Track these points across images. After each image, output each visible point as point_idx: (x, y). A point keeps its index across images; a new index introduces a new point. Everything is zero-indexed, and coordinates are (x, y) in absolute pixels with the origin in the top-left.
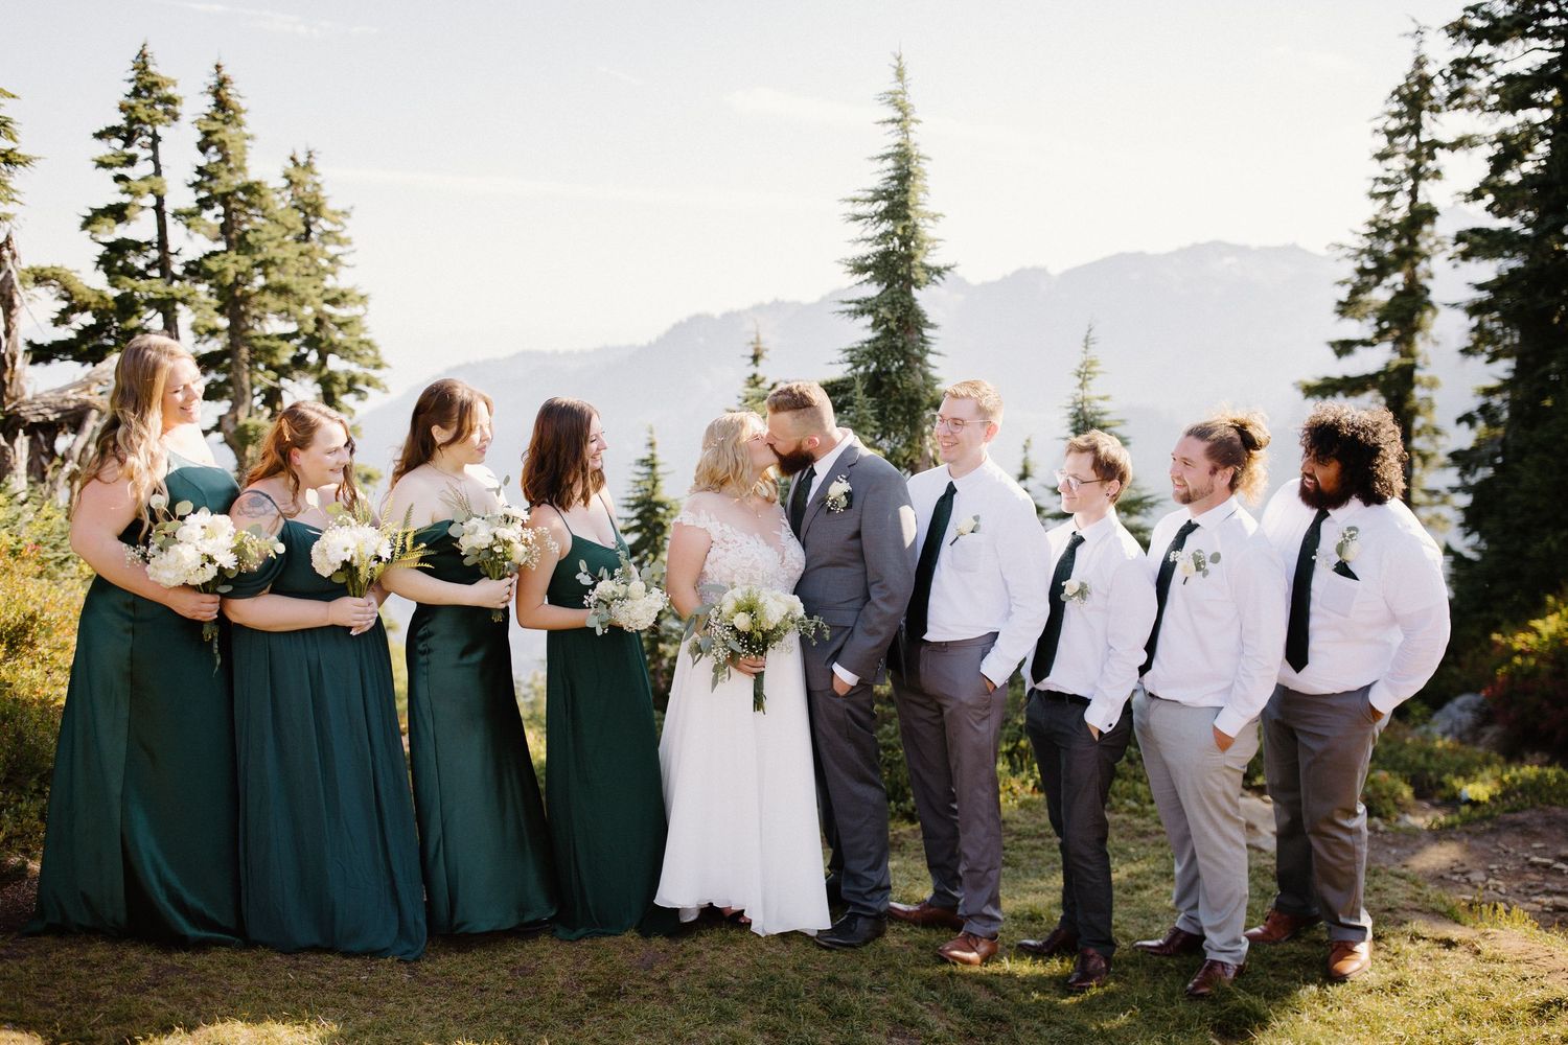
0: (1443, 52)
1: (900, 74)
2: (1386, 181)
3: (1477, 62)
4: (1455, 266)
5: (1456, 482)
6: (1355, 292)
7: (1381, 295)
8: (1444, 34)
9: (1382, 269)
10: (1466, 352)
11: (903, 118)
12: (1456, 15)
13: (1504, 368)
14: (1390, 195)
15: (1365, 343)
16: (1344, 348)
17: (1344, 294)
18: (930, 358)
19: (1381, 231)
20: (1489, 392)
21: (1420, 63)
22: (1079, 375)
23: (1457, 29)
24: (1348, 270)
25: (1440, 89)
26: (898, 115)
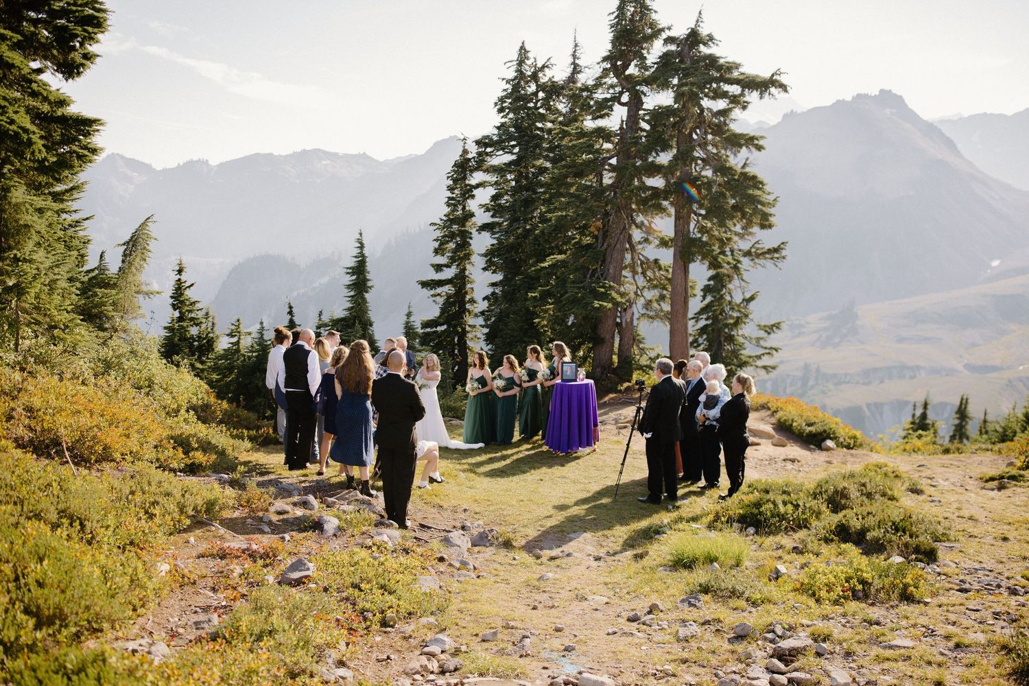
0: (473, 150)
1: (361, 234)
2: (452, 199)
3: (487, 154)
4: (480, 233)
5: (483, 323)
6: (441, 244)
7: (452, 245)
8: (474, 144)
9: (452, 236)
10: (485, 269)
11: (362, 247)
12: (479, 137)
13: (499, 277)
14: (455, 205)
15: (448, 266)
16: (438, 268)
17: (436, 244)
18: (369, 312)
19: (450, 220)
20: (493, 285)
21: (465, 152)
22: (407, 315)
23: (478, 143)
24: (439, 234)
25: (473, 163)
26: (359, 245)
